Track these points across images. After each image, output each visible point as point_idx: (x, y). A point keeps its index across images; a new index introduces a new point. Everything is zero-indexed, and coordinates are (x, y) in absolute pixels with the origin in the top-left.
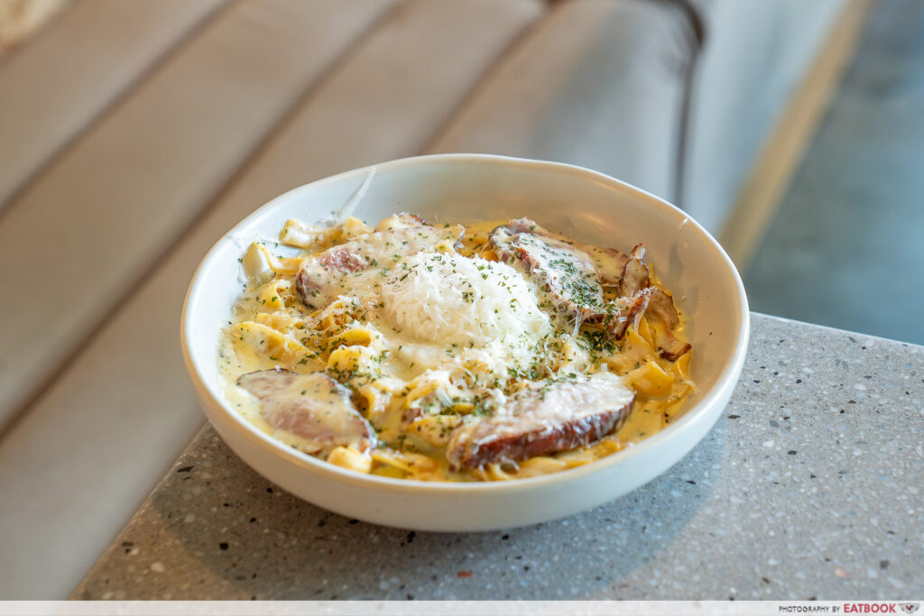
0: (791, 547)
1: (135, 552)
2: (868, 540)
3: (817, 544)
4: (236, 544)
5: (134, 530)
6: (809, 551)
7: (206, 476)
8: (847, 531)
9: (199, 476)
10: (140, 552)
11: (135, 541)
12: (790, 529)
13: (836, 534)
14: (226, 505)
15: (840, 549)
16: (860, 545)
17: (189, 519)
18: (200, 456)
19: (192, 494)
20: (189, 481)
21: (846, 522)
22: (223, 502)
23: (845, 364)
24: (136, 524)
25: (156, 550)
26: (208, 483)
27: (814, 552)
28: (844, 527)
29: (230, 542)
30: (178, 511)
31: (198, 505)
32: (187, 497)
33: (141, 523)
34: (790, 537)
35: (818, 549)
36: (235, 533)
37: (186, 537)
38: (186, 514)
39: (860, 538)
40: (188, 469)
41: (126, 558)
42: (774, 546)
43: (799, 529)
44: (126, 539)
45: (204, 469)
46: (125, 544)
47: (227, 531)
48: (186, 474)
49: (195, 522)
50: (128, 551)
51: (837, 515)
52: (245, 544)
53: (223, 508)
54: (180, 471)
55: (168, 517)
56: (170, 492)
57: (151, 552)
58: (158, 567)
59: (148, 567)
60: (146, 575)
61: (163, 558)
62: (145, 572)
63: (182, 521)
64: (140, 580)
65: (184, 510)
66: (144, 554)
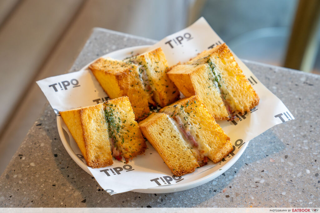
0: (254, 151)
1: (24, 158)
2: (280, 148)
3: (263, 150)
4: (60, 154)
5: (22, 150)
6: (260, 152)
7: (47, 127)
8: (273, 144)
9: (44, 127)
10: (26, 159)
11: (23, 154)
12: (254, 144)
13: (269, 145)
14: (55, 139)
15: (271, 151)
16: (278, 150)
17: (42, 145)
18: (44, 119)
19: (42, 135)
20: (41, 130)
21: (272, 141)
22: (54, 138)
23: (269, 79)
24: (23, 147)
25: (31, 158)
26: (48, 130)
27: (262, 153)
28: (272, 143)
29: (58, 154)
30: (38, 142)
31: (45, 139)
32: (40, 136)
33: (25, 146)
34: (254, 147)
35: (264, 151)
36: (60, 150)
37: (42, 152)
38: (41, 143)
39: (277, 147)
40: (40, 125)
41: (20, 161)
42: (248, 151)
43: (257, 144)
44: (20, 153)
45: (46, 125)
46: (20, 155)
47: (56, 149)
48: (39, 127)
49: (45, 146)
50: (21, 158)
51: (269, 138)
52: (63, 155)
53: (54, 140)
54: (37, 125)
55: (35, 144)
56: (34, 134)
57: (30, 158)
58: (32, 164)
59: (29, 164)
60: (28, 167)
61: (34, 161)
62: (28, 166)
63: (40, 146)
64: (26, 169)
65: (40, 141)
66: (27, 159)
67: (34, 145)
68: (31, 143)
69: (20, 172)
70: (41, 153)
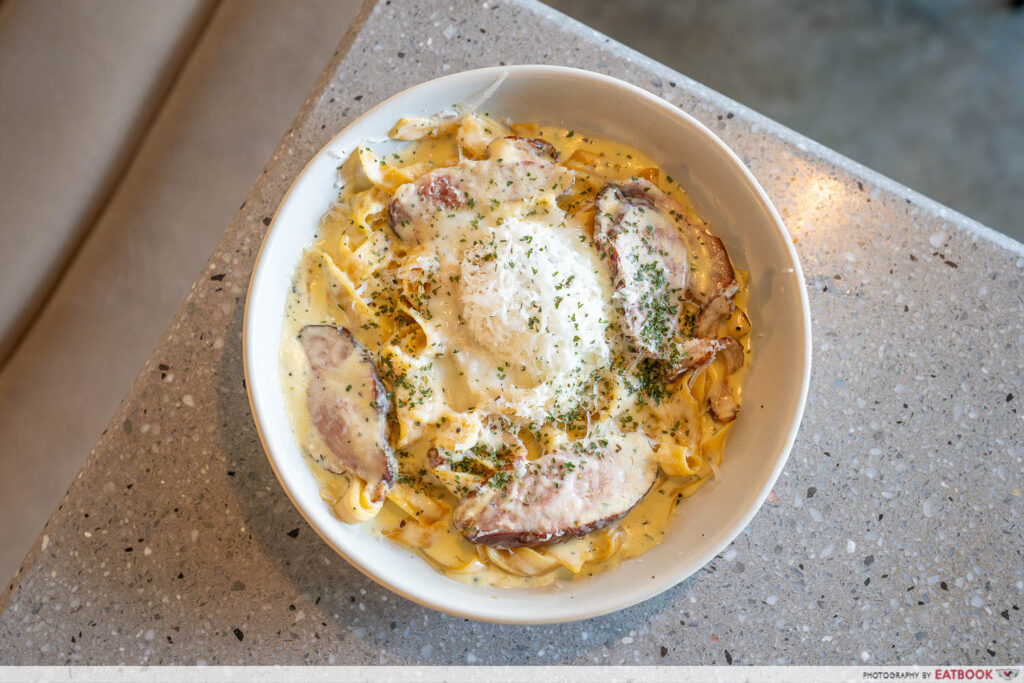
1: (170, 378)
2: (805, 461)
5: (170, 350)
9: (230, 288)
10: (174, 380)
11: (170, 365)
16: (796, 467)
17: (218, 344)
18: (231, 261)
19: (223, 312)
20: (221, 294)
24: (172, 341)
25: (188, 379)
30: (210, 333)
31: (227, 327)
32: (217, 316)
33: (176, 341)
37: (215, 367)
38: (216, 336)
40: (220, 277)
41: (161, 384)
44: (163, 360)
46: (163, 367)
48: (217, 284)
49: (223, 349)
50: (164, 376)
54: (214, 278)
55: (201, 338)
56: (203, 306)
57: (184, 381)
58: (189, 400)
59: (180, 399)
60: (178, 408)
61: (194, 390)
62: (178, 405)
63: (212, 345)
64: (173, 413)
65: (215, 331)
66: (177, 382)
67: (199, 341)
68: (193, 335)
69: (158, 417)
70: (213, 370)
